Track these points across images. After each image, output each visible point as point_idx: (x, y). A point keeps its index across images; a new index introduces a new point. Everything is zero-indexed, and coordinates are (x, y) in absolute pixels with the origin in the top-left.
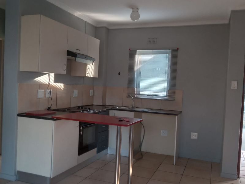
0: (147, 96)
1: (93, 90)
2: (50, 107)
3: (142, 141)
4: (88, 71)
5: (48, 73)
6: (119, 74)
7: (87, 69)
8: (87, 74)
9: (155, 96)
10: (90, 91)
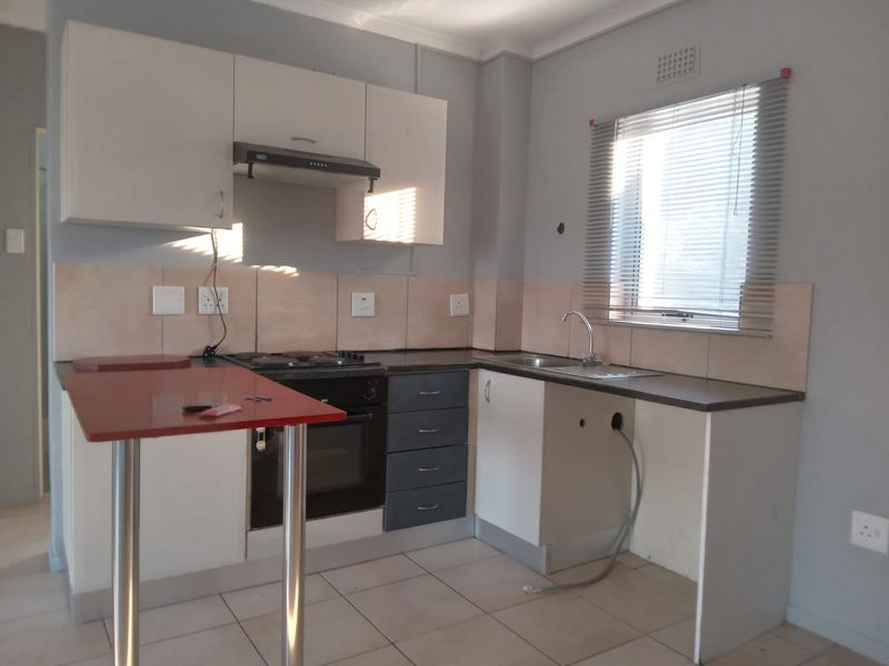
0: (659, 316)
1: (467, 295)
2: (215, 347)
3: (632, 509)
4: (371, 221)
5: (209, 230)
6: (561, 229)
7: (365, 214)
8: (366, 228)
9: (696, 318)
10: (451, 296)
